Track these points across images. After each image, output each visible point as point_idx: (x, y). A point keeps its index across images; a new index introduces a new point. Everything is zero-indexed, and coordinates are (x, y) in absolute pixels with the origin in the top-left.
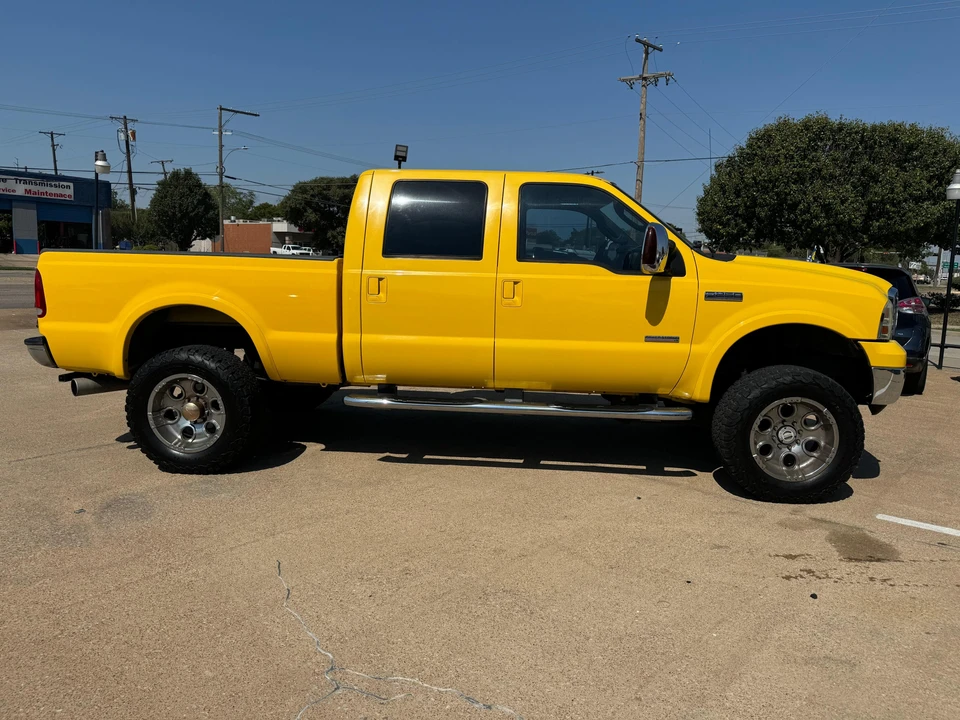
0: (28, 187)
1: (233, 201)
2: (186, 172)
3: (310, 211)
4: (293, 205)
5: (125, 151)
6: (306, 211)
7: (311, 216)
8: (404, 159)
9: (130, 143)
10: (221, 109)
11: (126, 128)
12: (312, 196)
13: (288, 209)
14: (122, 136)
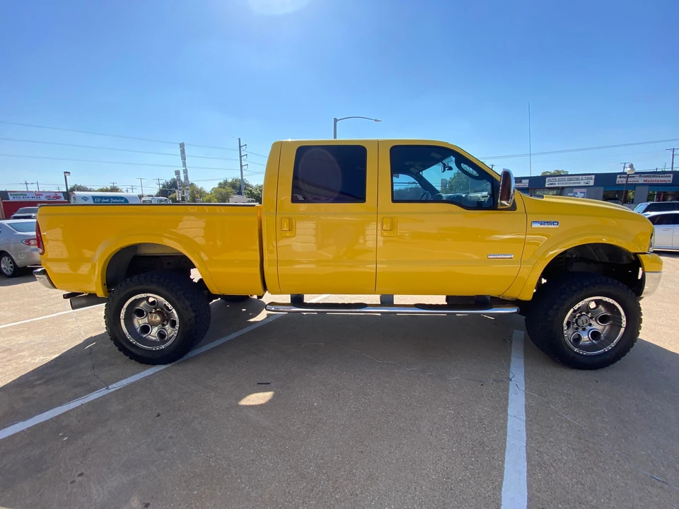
0: (645, 179)
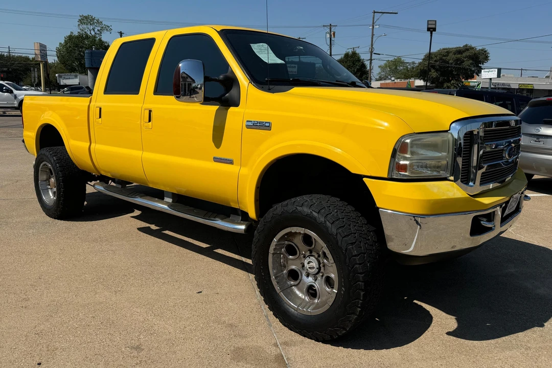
1: (401, 68)
2: (353, 53)
3: (433, 71)
4: (422, 68)
5: (329, 44)
6: (430, 71)
7: (434, 74)
8: (434, 29)
9: (332, 39)
10: (374, 12)
11: (331, 31)
12: (436, 61)
13: (419, 71)
14: (328, 36)
